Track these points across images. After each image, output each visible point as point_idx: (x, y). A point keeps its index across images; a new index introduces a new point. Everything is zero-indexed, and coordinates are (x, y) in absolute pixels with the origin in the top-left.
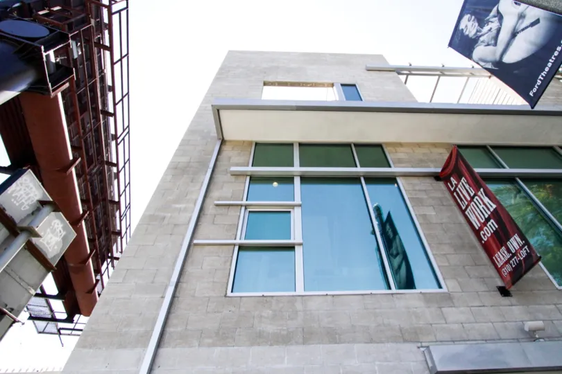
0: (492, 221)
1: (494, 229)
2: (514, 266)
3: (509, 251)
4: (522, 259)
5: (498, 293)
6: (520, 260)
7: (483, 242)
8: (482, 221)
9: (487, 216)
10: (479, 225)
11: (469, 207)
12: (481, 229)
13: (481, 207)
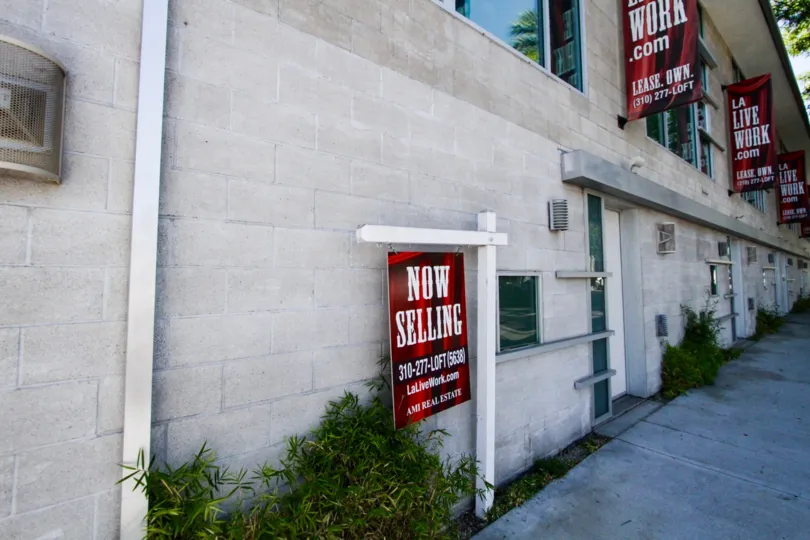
0: (666, 38)
1: (661, 49)
2: (656, 99)
3: (663, 80)
4: (675, 93)
5: (616, 122)
6: (672, 95)
7: (631, 60)
8: (650, 33)
9: (663, 28)
10: (641, 37)
11: (643, 8)
12: (640, 42)
13: (662, 13)
